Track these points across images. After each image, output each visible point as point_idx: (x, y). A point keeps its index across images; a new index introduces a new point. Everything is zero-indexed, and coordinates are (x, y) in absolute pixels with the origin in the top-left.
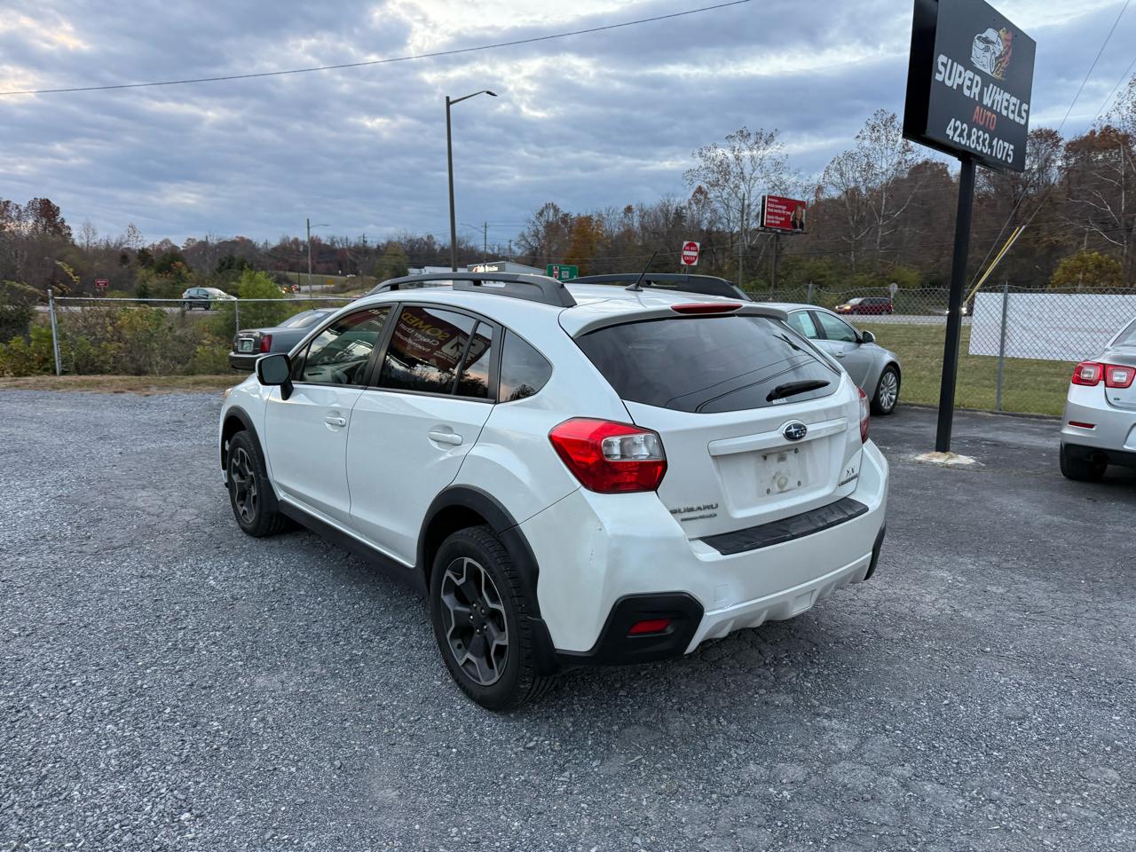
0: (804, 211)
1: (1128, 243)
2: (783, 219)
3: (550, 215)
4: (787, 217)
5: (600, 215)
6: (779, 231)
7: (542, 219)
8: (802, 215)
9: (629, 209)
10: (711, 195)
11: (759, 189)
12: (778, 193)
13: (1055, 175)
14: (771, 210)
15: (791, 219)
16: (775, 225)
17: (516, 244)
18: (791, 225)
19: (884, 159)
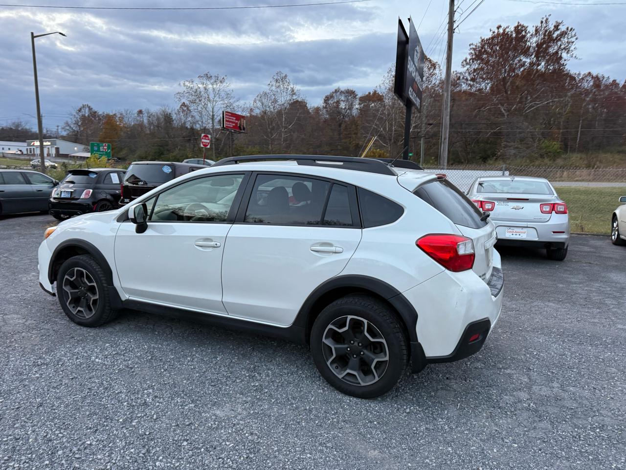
0: (245, 121)
1: (390, 145)
2: (234, 125)
3: (87, 113)
4: (236, 124)
5: (121, 114)
6: (233, 131)
7: (80, 114)
8: (244, 123)
9: (140, 112)
10: (191, 108)
11: (219, 108)
12: (229, 110)
13: (355, 112)
14: (228, 119)
15: (238, 125)
16: (230, 127)
17: (63, 128)
18: (239, 128)
19: (283, 98)
